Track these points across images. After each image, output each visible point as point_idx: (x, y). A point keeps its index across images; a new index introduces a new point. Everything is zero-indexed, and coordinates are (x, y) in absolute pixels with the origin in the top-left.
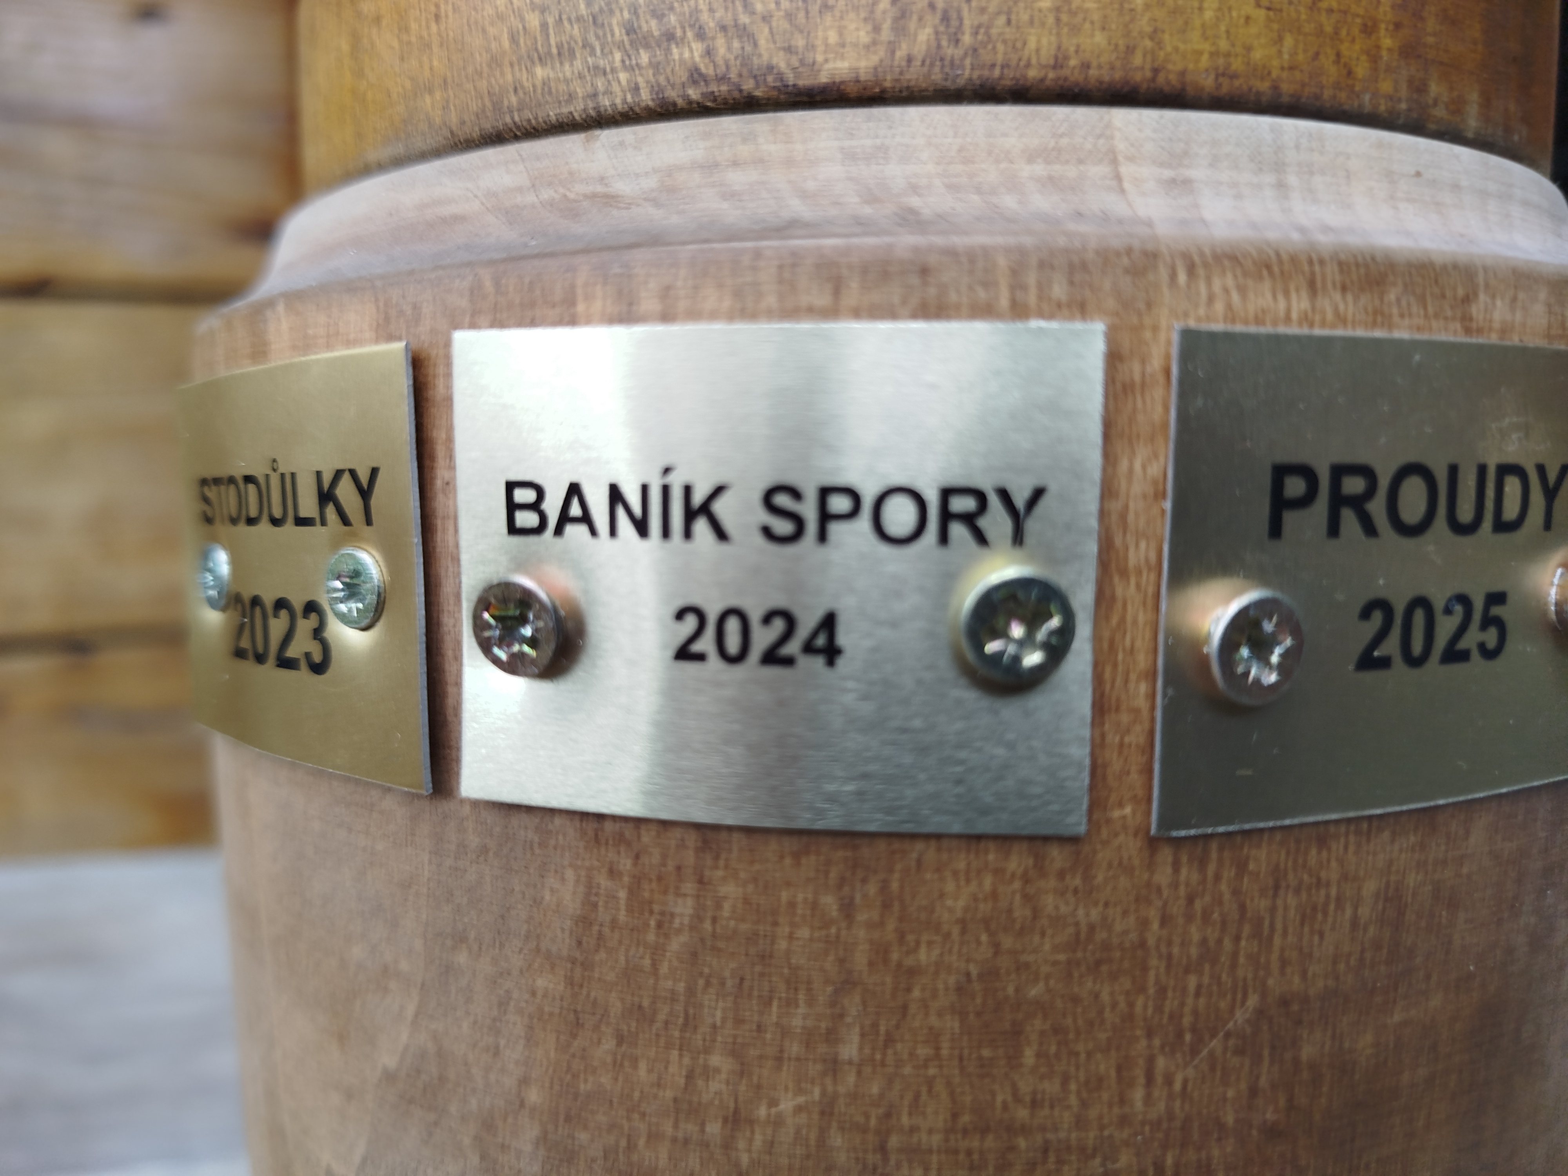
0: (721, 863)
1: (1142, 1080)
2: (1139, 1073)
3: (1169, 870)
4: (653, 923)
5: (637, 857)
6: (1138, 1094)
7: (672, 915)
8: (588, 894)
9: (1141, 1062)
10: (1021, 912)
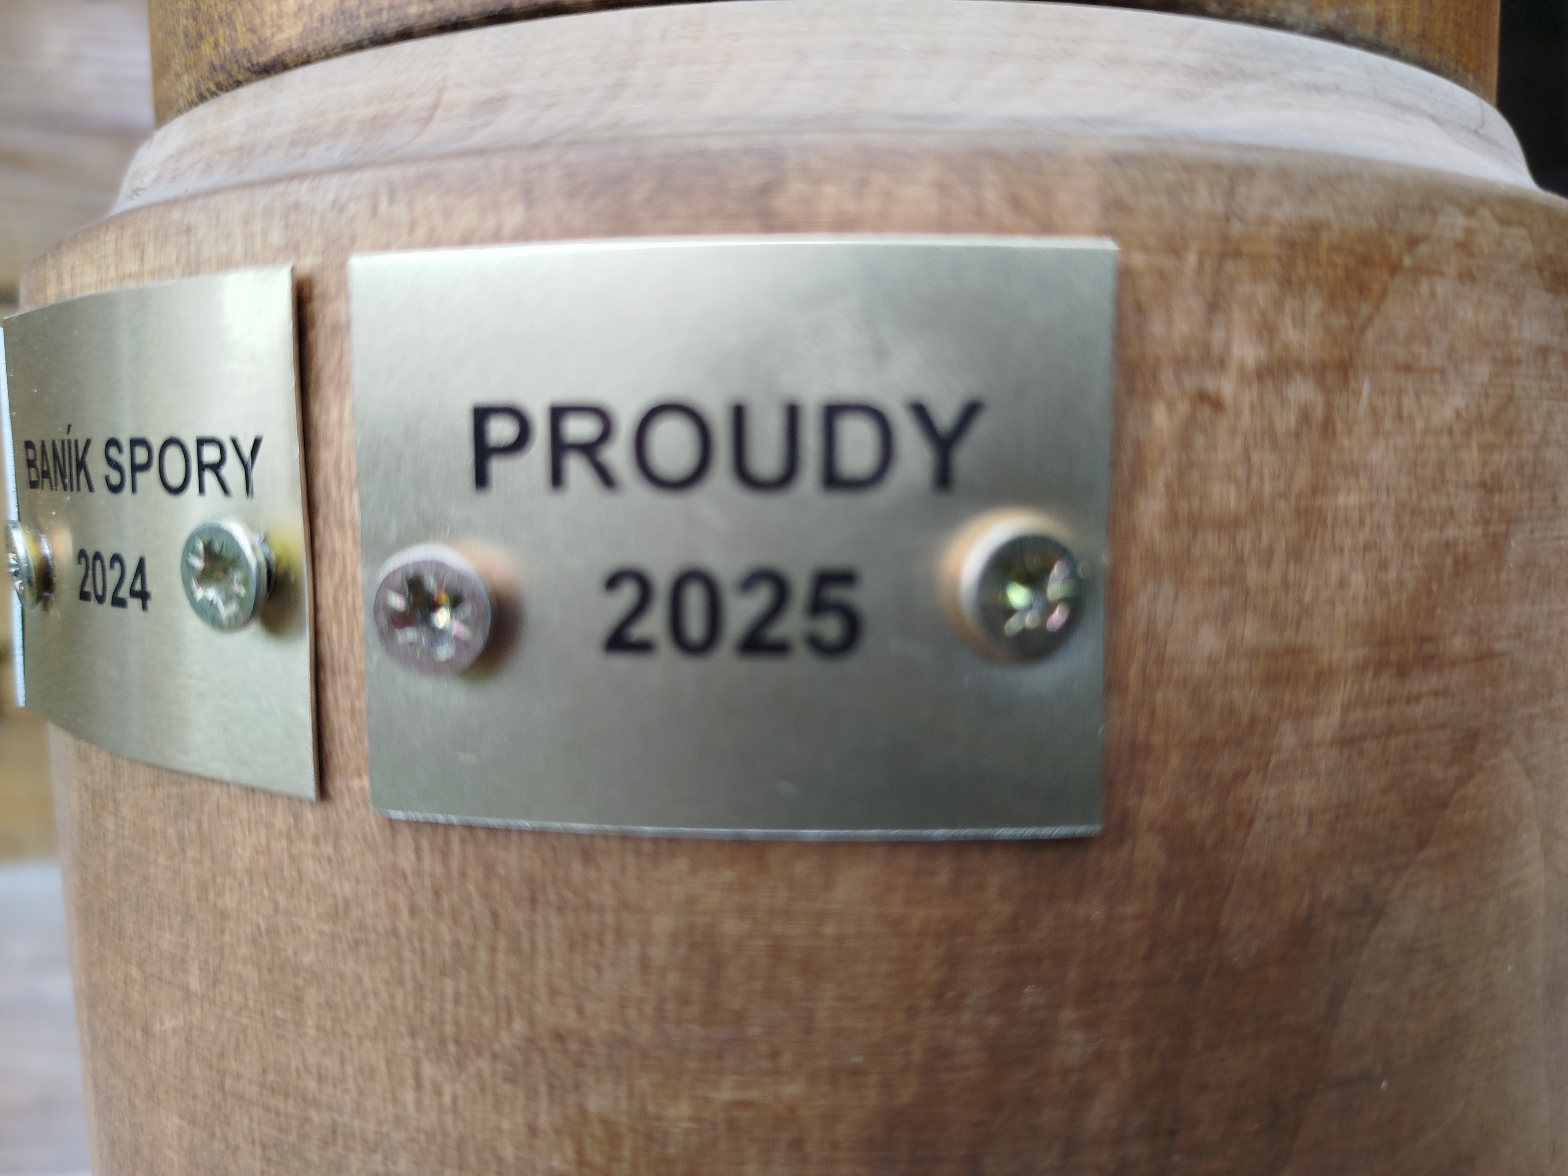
1: (411, 1082)
2: (408, 1073)
3: (412, 856)
6: (409, 1097)
9: (408, 1061)
10: (289, 872)
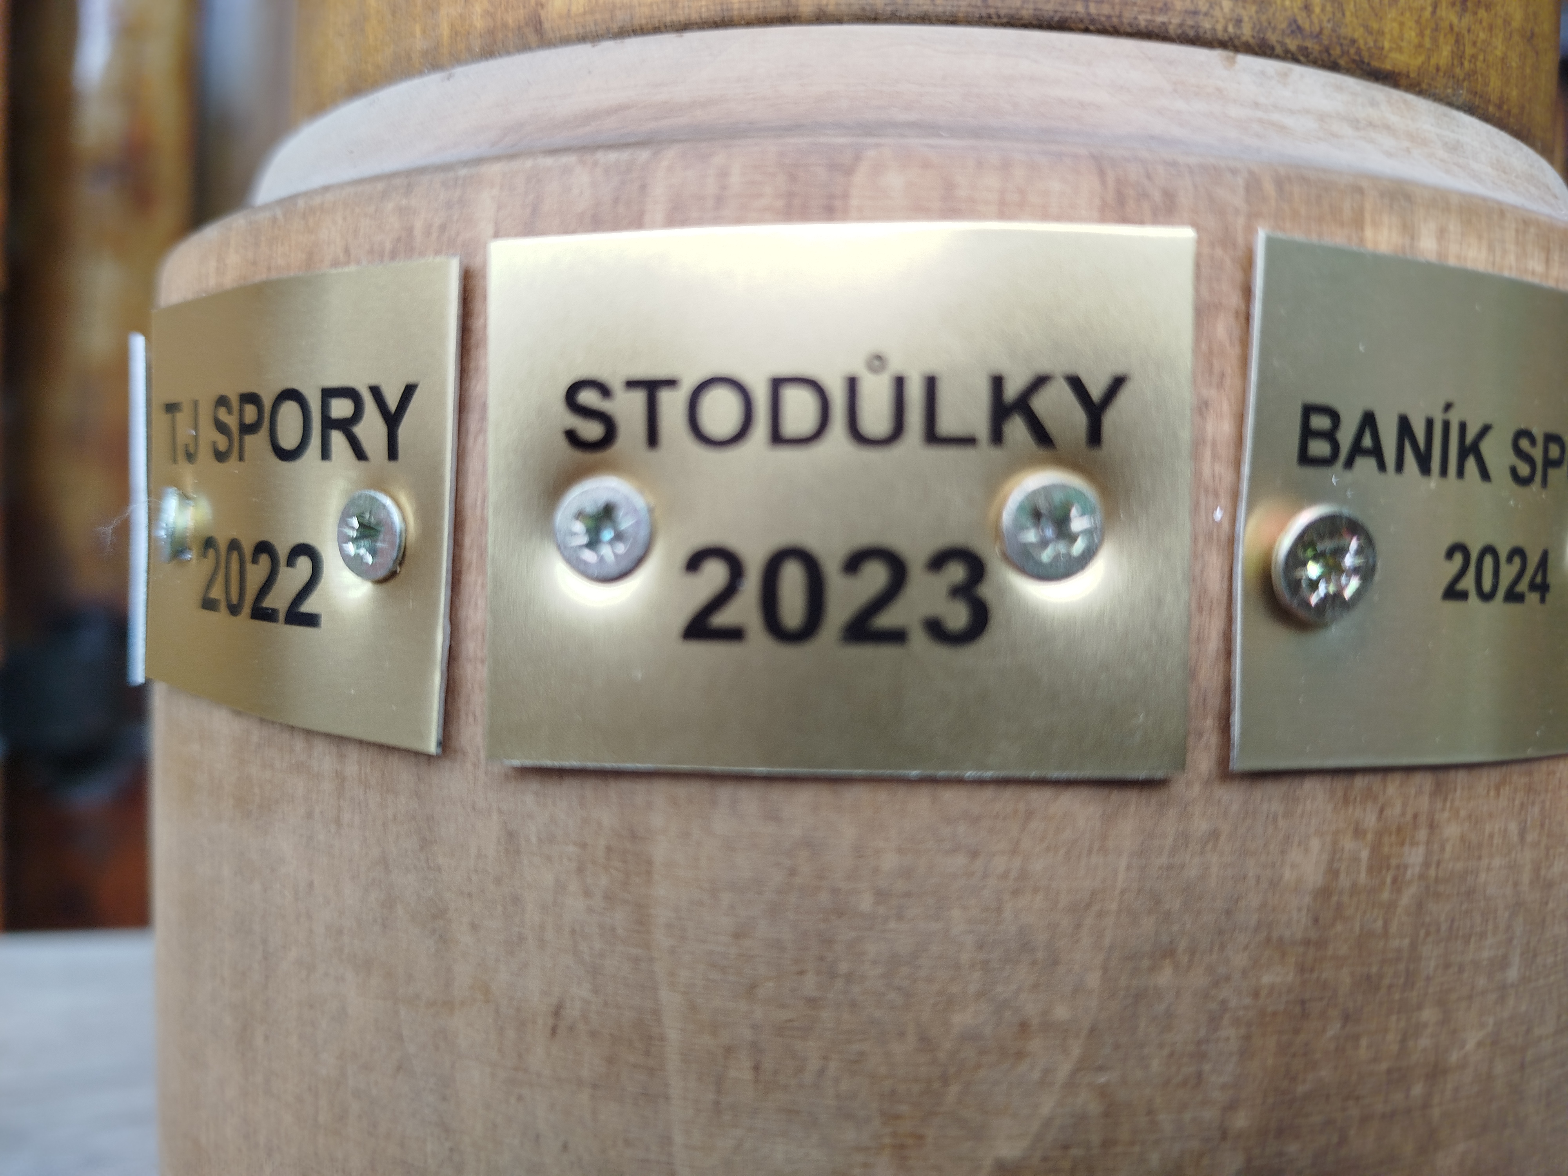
0: (1448, 804)
4: (1389, 880)
5: (1381, 811)
7: (1406, 867)
8: (1331, 862)
